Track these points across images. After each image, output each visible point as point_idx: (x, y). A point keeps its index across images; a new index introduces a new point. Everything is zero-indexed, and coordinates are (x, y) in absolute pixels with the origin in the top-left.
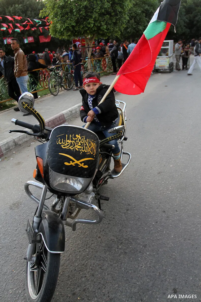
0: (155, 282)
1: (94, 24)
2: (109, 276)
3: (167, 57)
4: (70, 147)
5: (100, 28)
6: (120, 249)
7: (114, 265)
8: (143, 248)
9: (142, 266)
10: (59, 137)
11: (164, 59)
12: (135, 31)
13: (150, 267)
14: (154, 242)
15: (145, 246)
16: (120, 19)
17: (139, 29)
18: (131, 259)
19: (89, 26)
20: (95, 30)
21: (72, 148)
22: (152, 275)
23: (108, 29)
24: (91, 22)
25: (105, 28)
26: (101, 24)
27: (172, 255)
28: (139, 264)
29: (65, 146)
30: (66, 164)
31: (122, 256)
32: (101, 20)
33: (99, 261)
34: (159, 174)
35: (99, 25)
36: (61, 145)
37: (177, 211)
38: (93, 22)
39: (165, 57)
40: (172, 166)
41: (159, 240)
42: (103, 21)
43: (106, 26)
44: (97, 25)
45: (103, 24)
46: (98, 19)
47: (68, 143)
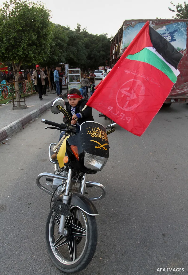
0: (148, 234)
1: (23, 52)
2: (115, 239)
3: (78, 83)
4: (96, 136)
5: (28, 56)
6: (113, 220)
7: (114, 231)
8: (129, 216)
9: (134, 227)
10: (88, 129)
11: (76, 85)
12: (50, 60)
13: (140, 226)
14: (134, 211)
15: (129, 215)
16: (44, 49)
17: (54, 58)
18: (124, 224)
19: (18, 53)
20: (23, 57)
21: (97, 136)
22: (144, 230)
23: (34, 57)
24: (20, 50)
25: (33, 56)
26: (29, 52)
27: (150, 216)
28: (131, 226)
29: (93, 135)
30: (96, 147)
31: (116, 224)
32: (28, 49)
33: (101, 232)
34: (113, 168)
35: (28, 53)
36: (90, 134)
37: (139, 189)
38: (22, 50)
39: (76, 83)
40: (119, 161)
41: (136, 209)
42: (31, 50)
43: (33, 54)
44: (25, 53)
45: (31, 53)
46: (26, 48)
47: (94, 133)
